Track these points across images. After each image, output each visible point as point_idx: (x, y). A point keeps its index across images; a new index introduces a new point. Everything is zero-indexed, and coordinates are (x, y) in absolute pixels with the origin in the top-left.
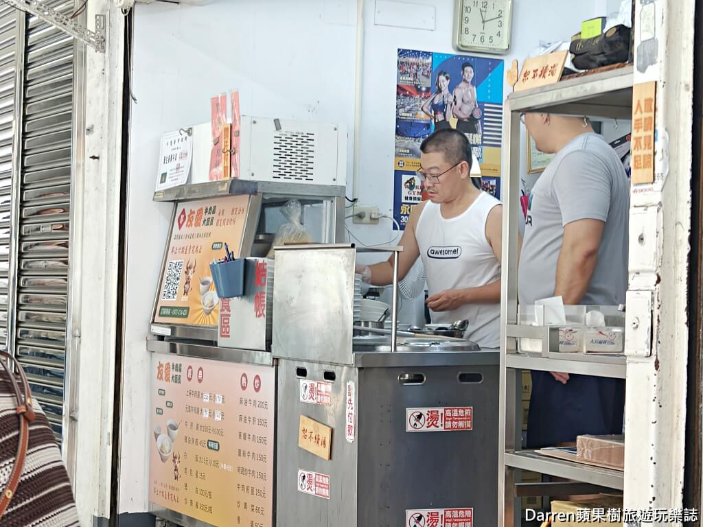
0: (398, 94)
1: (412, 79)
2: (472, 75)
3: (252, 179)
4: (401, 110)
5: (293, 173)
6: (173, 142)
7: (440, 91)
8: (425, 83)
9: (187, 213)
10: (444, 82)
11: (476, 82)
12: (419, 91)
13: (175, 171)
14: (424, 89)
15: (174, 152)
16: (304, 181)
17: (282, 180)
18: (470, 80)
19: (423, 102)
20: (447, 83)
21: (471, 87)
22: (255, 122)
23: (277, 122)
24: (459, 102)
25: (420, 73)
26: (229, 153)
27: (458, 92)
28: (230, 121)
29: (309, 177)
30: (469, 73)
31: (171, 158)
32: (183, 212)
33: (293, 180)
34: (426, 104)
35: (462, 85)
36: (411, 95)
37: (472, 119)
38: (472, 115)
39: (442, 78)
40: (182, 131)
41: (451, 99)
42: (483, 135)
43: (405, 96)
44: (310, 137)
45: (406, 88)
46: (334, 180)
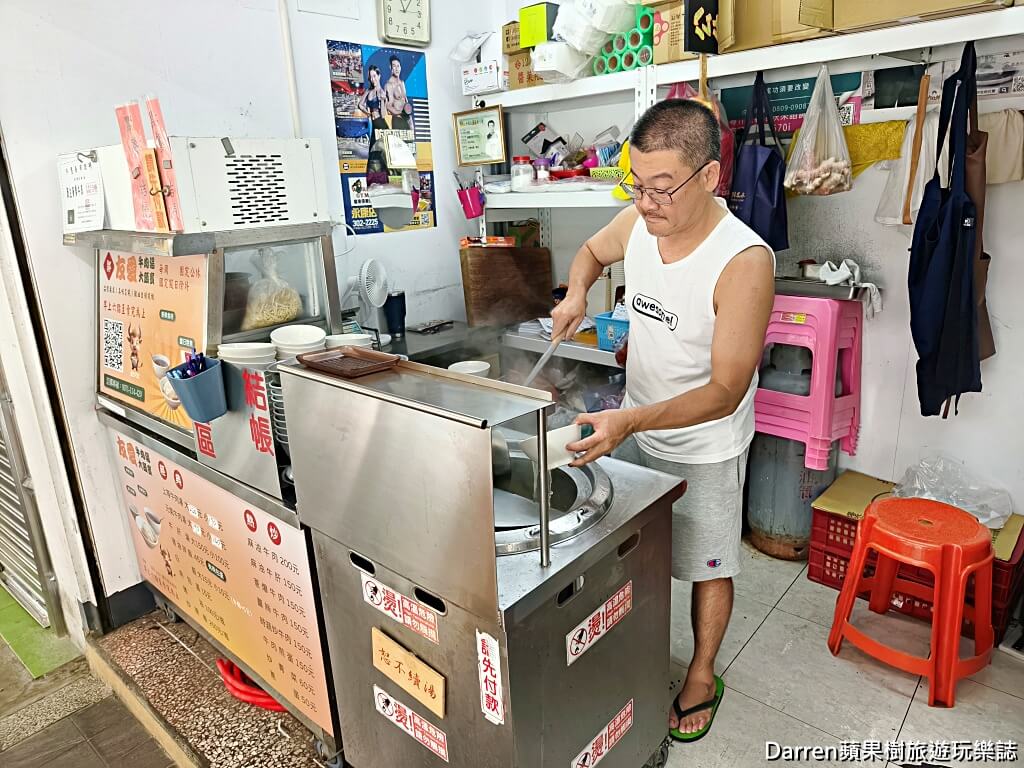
0: (333, 91)
1: (344, 74)
2: (400, 69)
3: (205, 229)
4: (338, 109)
5: (261, 213)
6: (74, 169)
7: (372, 87)
8: (358, 79)
9: (115, 260)
10: (376, 78)
11: (404, 76)
12: (353, 87)
13: (84, 209)
14: (357, 85)
15: (78, 183)
16: (277, 222)
17: (247, 225)
18: (398, 75)
19: (359, 100)
20: (378, 78)
21: (400, 82)
22: (193, 146)
23: (225, 141)
24: (391, 97)
25: (351, 68)
26: (160, 194)
27: (389, 87)
28: (152, 144)
29: (284, 215)
30: (397, 67)
31: (75, 191)
32: (109, 257)
33: (263, 224)
34: (361, 101)
35: (392, 79)
36: (345, 93)
37: (405, 115)
38: (403, 111)
39: (373, 72)
40: (81, 157)
41: (384, 95)
42: (415, 131)
43: (340, 93)
44: (277, 160)
45: (341, 85)
46: (315, 215)
